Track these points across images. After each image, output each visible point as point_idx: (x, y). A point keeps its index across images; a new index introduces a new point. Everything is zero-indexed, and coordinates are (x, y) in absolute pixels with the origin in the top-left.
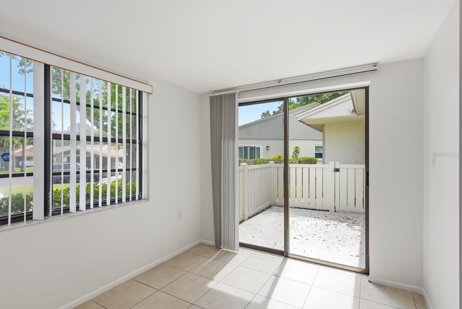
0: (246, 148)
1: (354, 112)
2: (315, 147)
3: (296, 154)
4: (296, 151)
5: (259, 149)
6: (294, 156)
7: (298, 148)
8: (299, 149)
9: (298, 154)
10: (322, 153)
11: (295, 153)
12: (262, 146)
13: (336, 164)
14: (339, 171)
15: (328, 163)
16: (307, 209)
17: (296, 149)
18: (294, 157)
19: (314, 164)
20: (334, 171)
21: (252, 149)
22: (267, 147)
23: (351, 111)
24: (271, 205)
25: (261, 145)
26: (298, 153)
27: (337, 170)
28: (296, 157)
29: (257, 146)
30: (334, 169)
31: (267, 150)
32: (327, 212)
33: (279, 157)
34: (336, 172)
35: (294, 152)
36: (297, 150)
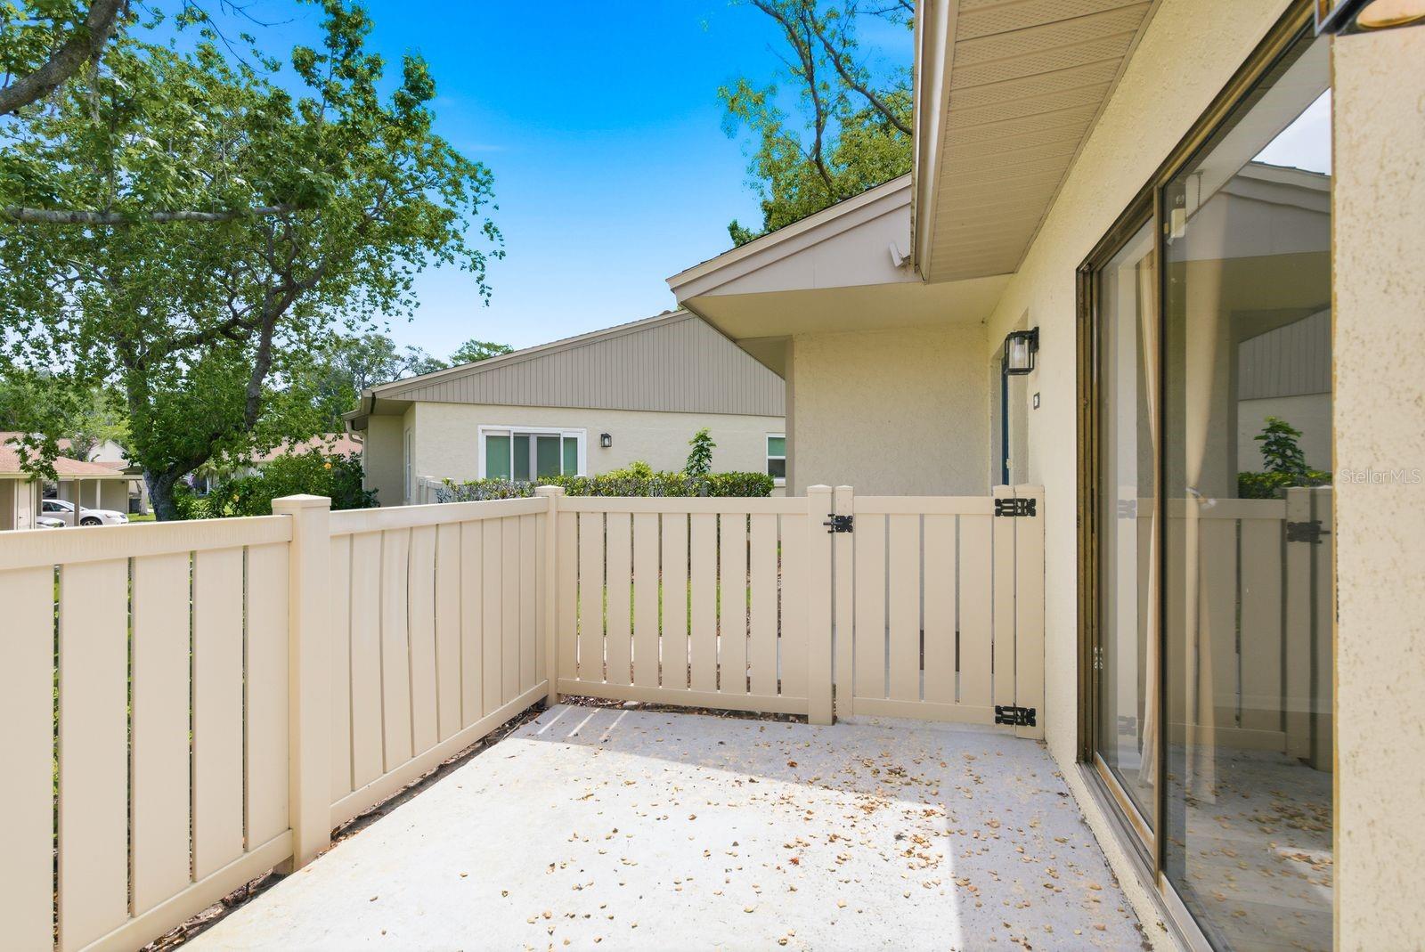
0: (522, 440)
1: (911, 269)
2: (769, 438)
3: (699, 461)
4: (701, 451)
5: (572, 442)
6: (692, 467)
7: (709, 440)
8: (712, 445)
9: (706, 461)
10: (784, 461)
11: (697, 458)
12: (585, 433)
13: (837, 495)
14: (850, 529)
15: (804, 493)
16: (710, 711)
17: (700, 443)
18: (694, 471)
19: (764, 496)
20: (829, 528)
21: (548, 443)
22: (605, 436)
23: (898, 262)
24: (545, 699)
25: (580, 428)
26: (708, 456)
27: (842, 524)
28: (701, 470)
29: (565, 433)
30: (829, 520)
31: (604, 446)
32: (798, 726)
33: (639, 472)
34: (838, 535)
35: (694, 455)
36: (705, 445)
